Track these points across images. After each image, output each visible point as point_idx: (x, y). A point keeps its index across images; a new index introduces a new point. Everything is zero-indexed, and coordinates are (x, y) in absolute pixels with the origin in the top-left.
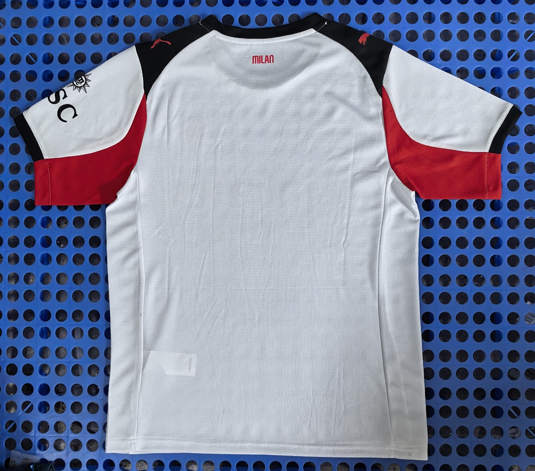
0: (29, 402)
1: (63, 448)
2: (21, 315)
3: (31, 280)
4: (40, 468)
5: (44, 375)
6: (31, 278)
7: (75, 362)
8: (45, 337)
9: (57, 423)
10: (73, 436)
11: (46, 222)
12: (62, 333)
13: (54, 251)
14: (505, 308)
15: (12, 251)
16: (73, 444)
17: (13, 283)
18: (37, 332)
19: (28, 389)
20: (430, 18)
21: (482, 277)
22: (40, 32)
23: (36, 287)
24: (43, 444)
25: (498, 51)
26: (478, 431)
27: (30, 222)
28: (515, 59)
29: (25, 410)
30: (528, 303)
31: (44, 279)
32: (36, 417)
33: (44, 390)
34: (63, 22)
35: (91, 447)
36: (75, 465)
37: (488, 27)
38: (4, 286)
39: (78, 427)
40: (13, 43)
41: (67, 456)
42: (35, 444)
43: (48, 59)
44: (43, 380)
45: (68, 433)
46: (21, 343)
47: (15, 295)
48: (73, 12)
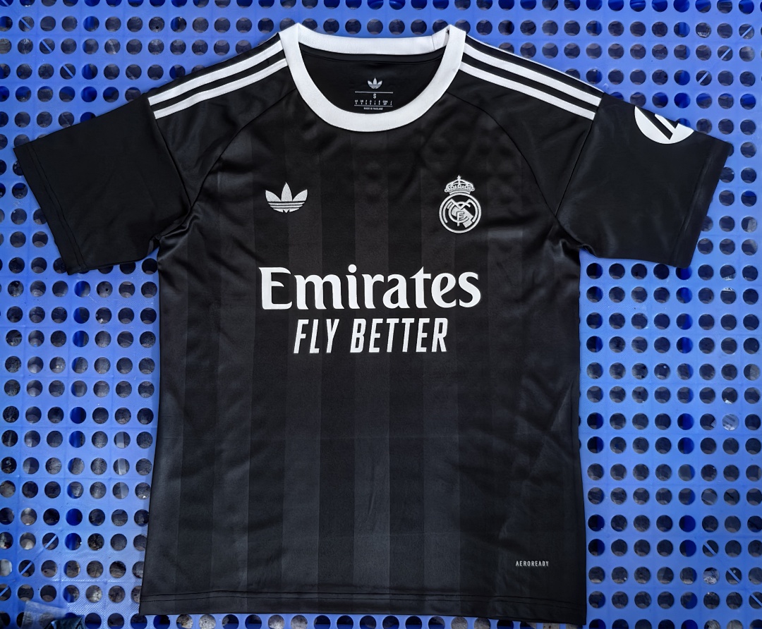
0: (54, 535)
1: (97, 599)
2: (45, 414)
3: (58, 367)
4: (64, 625)
5: (74, 497)
6: (59, 364)
7: (117, 479)
8: (76, 445)
9: (92, 563)
10: (113, 581)
11: (82, 289)
12: (101, 440)
13: (92, 327)
14: (697, 409)
15: (34, 327)
16: (112, 593)
17: (34, 370)
18: (66, 437)
19: (52, 516)
20: (595, 28)
21: (665, 367)
22: (80, 35)
23: (67, 376)
24: (71, 593)
25: (684, 73)
26: (663, 573)
27: (59, 288)
28: (707, 81)
29: (47, 546)
30: (727, 401)
31: (78, 365)
32: (63, 555)
34: (111, 24)
36: (115, 622)
37: (672, 41)
38: (22, 375)
39: (121, 569)
40: (43, 49)
41: (105, 609)
42: (60, 593)
43: (90, 72)
44: (73, 504)
45: (105, 577)
46: (44, 452)
47: (37, 386)
48: (124, 12)
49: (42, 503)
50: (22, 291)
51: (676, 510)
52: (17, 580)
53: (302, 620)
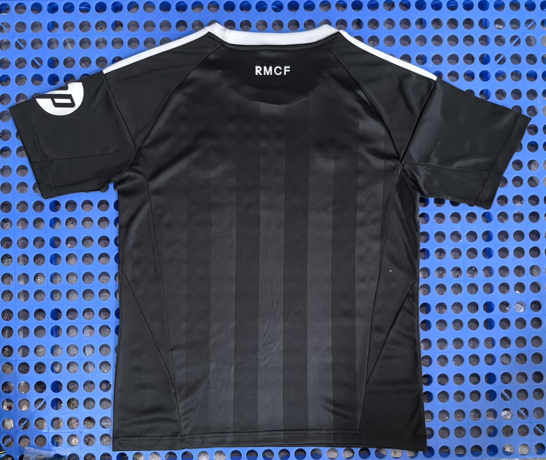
0: (42, 399)
2: (32, 313)
5: (55, 372)
7: (86, 359)
8: (55, 335)
9: (70, 419)
10: (86, 431)
11: (54, 223)
13: (63, 251)
14: (497, 298)
15: (21, 252)
16: (86, 438)
17: (22, 283)
18: (48, 330)
19: (40, 386)
20: (422, 23)
21: (474, 269)
22: (44, 35)
23: (46, 286)
25: (486, 55)
26: (474, 413)
27: (38, 223)
29: (38, 407)
30: (517, 292)
31: (54, 278)
32: (49, 413)
33: (57, 387)
34: (67, 26)
37: (477, 32)
38: (14, 287)
39: (92, 422)
40: (18, 47)
41: (81, 451)
42: (49, 440)
43: (53, 63)
44: (55, 377)
45: (81, 428)
46: (32, 341)
47: (25, 294)
48: (77, 17)
49: (33, 377)
50: (11, 226)
51: (483, 369)
52: (17, 432)
53: (220, 453)
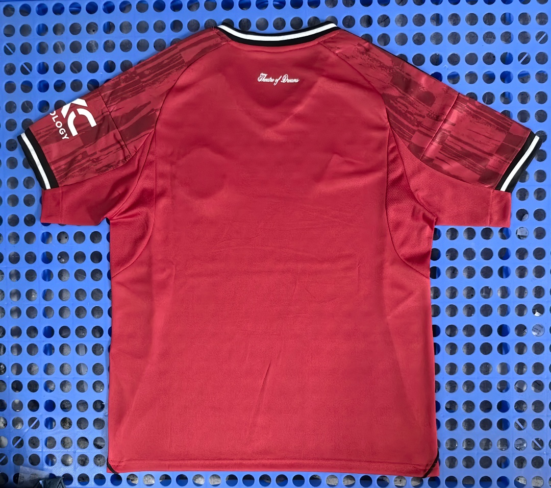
0: (36, 418)
1: (71, 463)
2: (24, 332)
3: (33, 296)
4: (49, 483)
5: (49, 391)
6: (33, 293)
7: (80, 378)
8: (48, 353)
9: (64, 438)
10: (80, 451)
11: (46, 237)
12: (66, 349)
13: (55, 267)
14: (512, 320)
15: (13, 267)
16: (80, 458)
17: (15, 299)
18: (41, 348)
19: (34, 405)
20: (437, 19)
21: (488, 289)
22: (34, 40)
23: (39, 303)
24: (50, 459)
25: (508, 54)
26: (484, 442)
27: (29, 238)
28: (526, 61)
29: (31, 426)
30: (536, 314)
31: (46, 295)
32: (43, 433)
33: (50, 406)
34: (57, 29)
35: (98, 461)
36: (83, 479)
37: (498, 28)
38: (6, 303)
39: (86, 442)
40: (7, 52)
41: (75, 471)
42: (43, 459)
43: (43, 69)
44: (49, 396)
45: (74, 448)
46: (25, 359)
47: (18, 311)
48: (67, 19)
49: (26, 396)
50: (3, 240)
52: (10, 451)
